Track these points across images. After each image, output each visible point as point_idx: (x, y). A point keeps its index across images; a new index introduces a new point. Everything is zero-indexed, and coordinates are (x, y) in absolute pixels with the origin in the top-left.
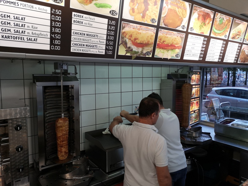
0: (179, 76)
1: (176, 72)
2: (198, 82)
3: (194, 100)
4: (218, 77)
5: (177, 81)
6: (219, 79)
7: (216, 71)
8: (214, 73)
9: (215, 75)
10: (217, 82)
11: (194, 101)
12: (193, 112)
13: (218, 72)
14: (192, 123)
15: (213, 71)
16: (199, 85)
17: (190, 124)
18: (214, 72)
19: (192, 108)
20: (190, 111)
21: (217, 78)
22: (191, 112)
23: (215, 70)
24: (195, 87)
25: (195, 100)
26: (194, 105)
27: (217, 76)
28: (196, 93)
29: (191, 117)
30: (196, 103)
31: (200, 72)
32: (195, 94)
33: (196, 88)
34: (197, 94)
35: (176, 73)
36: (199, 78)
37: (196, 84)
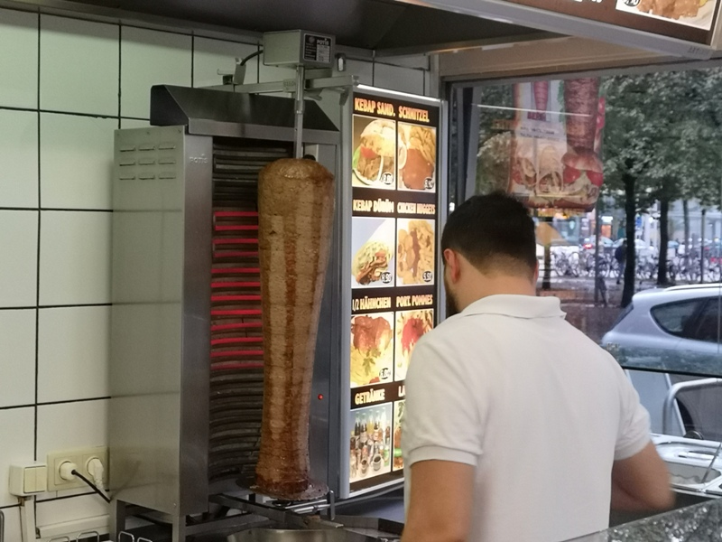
0: (247, 108)
1: (227, 79)
2: (420, 182)
3: (385, 302)
4: (566, 158)
5: (218, 141)
6: (578, 173)
7: (555, 112)
8: (542, 126)
9: (543, 145)
10: (558, 193)
11: (388, 316)
12: (379, 395)
13: (569, 122)
14: (371, 474)
15: (530, 116)
16: (433, 199)
17: (356, 477)
18: (541, 117)
19: (368, 363)
20: (354, 385)
21: (560, 168)
22: (355, 391)
23: (541, 100)
24: (396, 215)
25: (394, 308)
26: (383, 340)
27: (562, 147)
28: (403, 259)
29: (359, 430)
30: (400, 326)
31: (434, 113)
32: (390, 262)
33: (404, 224)
34: (415, 266)
35: (229, 88)
36: (428, 151)
37: (402, 188)
